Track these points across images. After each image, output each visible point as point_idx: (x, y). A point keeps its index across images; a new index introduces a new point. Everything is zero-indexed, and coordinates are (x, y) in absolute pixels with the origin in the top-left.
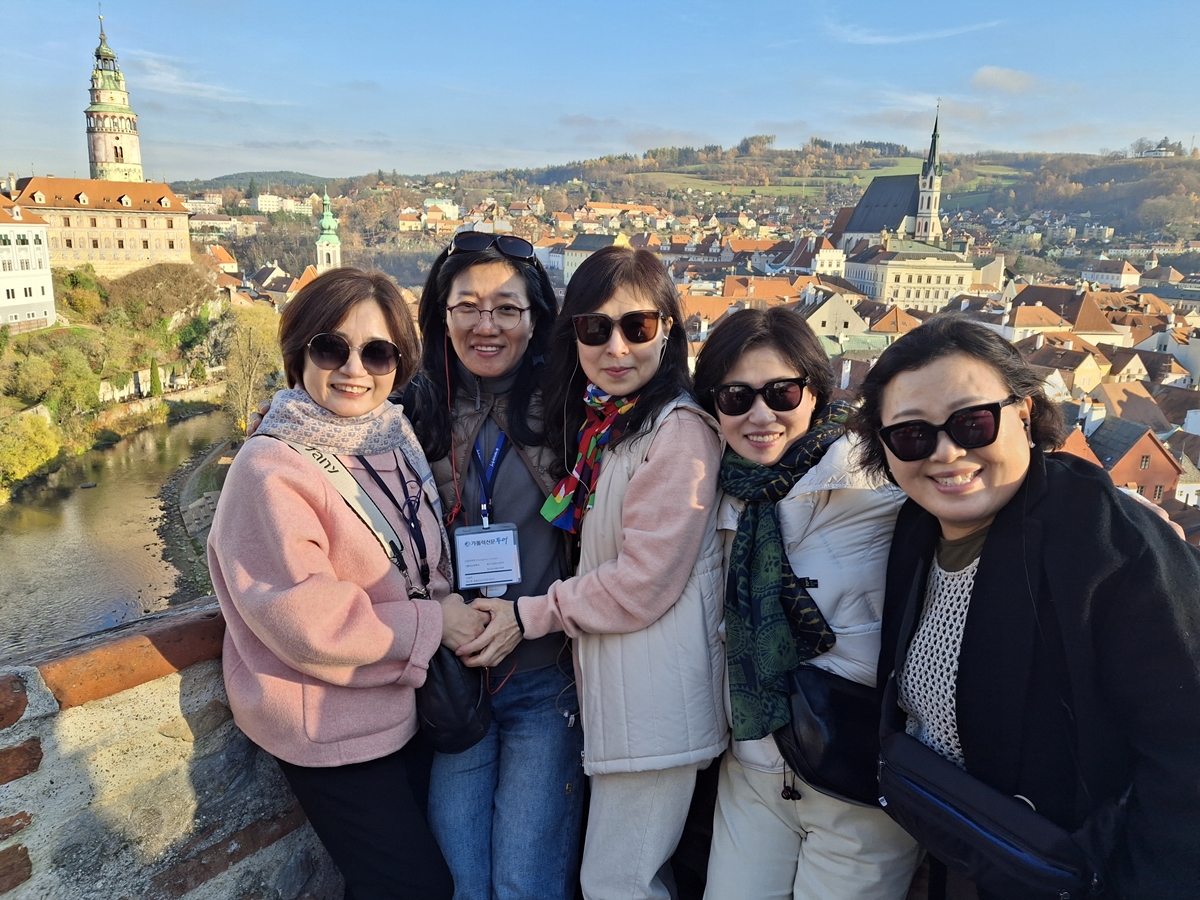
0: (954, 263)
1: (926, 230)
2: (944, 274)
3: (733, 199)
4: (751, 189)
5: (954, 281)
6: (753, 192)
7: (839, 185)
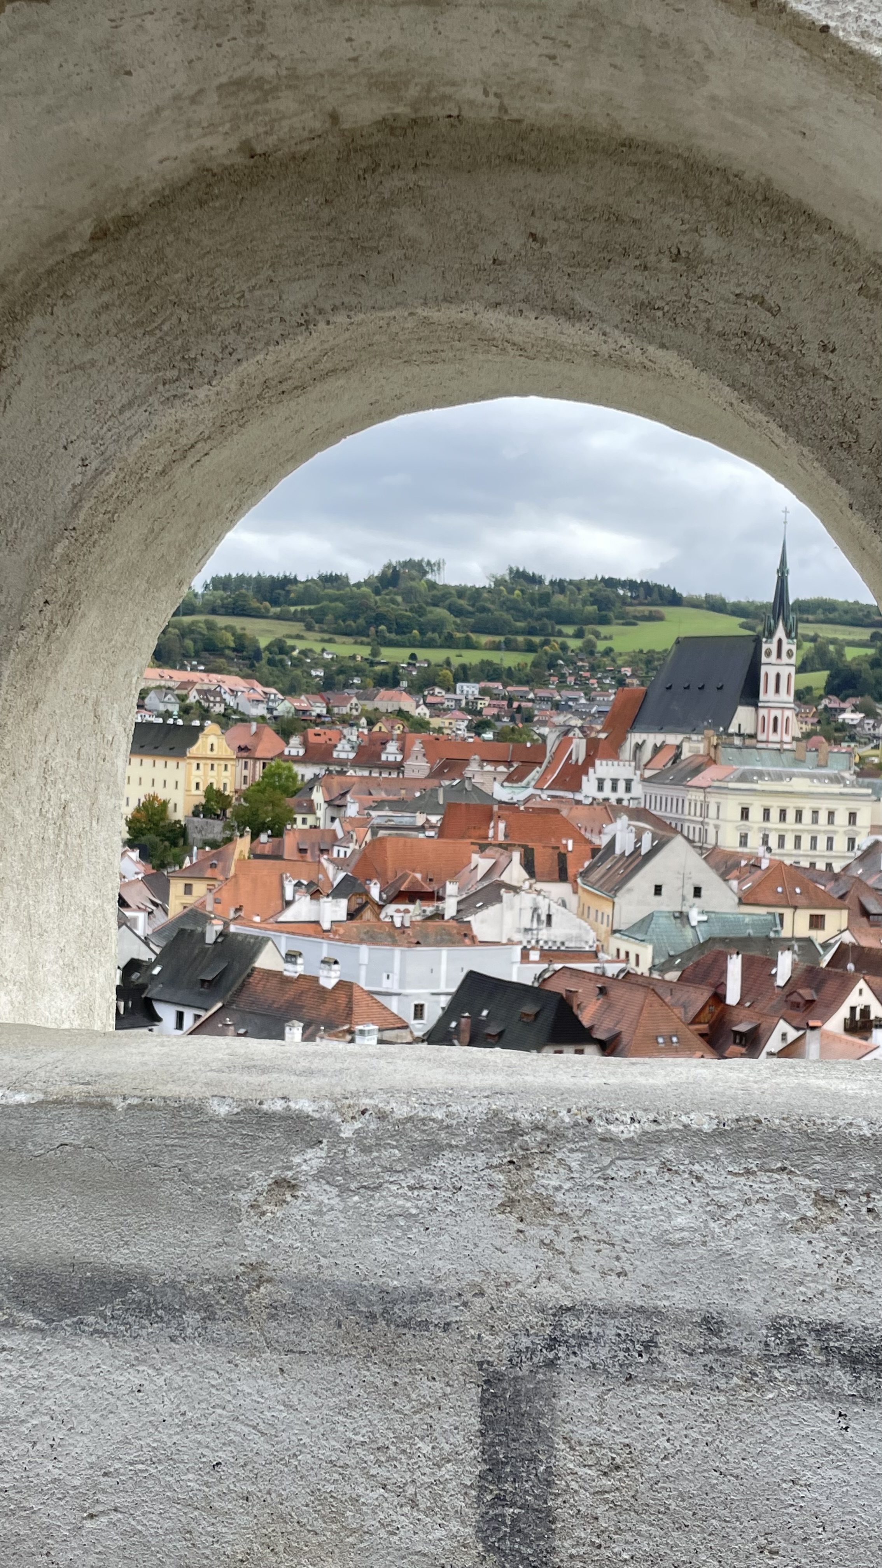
0: (836, 789)
1: (775, 730)
2: (824, 807)
3: (379, 668)
4: (406, 652)
5: (841, 818)
6: (413, 657)
7: (564, 647)
